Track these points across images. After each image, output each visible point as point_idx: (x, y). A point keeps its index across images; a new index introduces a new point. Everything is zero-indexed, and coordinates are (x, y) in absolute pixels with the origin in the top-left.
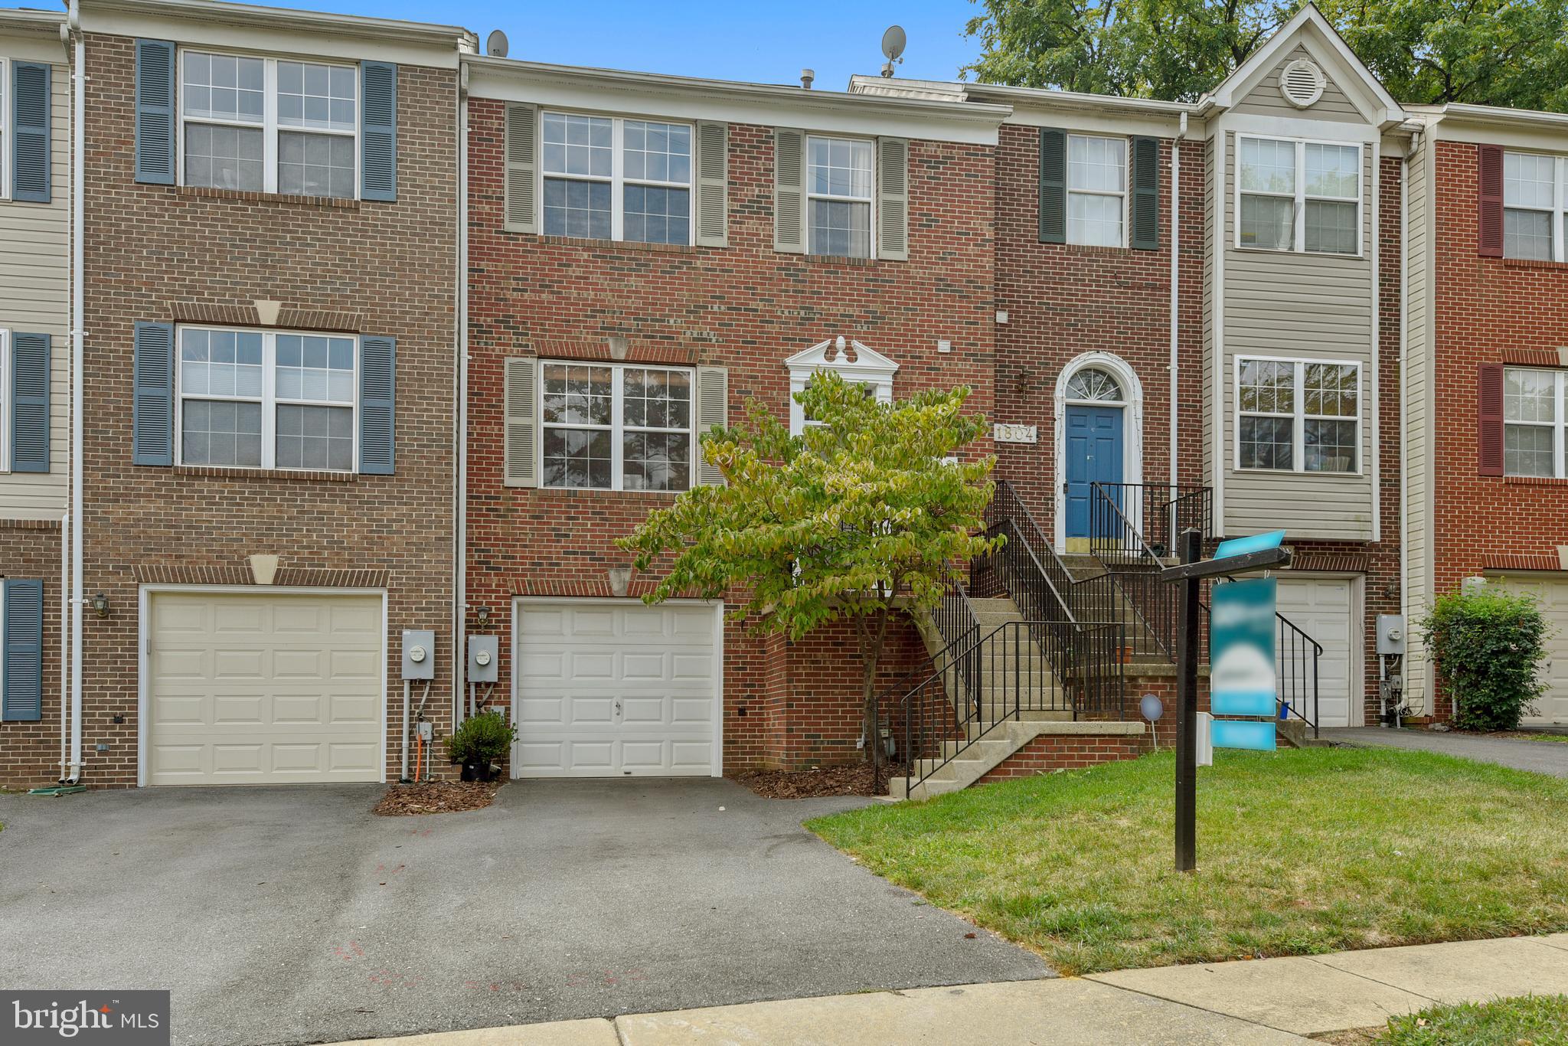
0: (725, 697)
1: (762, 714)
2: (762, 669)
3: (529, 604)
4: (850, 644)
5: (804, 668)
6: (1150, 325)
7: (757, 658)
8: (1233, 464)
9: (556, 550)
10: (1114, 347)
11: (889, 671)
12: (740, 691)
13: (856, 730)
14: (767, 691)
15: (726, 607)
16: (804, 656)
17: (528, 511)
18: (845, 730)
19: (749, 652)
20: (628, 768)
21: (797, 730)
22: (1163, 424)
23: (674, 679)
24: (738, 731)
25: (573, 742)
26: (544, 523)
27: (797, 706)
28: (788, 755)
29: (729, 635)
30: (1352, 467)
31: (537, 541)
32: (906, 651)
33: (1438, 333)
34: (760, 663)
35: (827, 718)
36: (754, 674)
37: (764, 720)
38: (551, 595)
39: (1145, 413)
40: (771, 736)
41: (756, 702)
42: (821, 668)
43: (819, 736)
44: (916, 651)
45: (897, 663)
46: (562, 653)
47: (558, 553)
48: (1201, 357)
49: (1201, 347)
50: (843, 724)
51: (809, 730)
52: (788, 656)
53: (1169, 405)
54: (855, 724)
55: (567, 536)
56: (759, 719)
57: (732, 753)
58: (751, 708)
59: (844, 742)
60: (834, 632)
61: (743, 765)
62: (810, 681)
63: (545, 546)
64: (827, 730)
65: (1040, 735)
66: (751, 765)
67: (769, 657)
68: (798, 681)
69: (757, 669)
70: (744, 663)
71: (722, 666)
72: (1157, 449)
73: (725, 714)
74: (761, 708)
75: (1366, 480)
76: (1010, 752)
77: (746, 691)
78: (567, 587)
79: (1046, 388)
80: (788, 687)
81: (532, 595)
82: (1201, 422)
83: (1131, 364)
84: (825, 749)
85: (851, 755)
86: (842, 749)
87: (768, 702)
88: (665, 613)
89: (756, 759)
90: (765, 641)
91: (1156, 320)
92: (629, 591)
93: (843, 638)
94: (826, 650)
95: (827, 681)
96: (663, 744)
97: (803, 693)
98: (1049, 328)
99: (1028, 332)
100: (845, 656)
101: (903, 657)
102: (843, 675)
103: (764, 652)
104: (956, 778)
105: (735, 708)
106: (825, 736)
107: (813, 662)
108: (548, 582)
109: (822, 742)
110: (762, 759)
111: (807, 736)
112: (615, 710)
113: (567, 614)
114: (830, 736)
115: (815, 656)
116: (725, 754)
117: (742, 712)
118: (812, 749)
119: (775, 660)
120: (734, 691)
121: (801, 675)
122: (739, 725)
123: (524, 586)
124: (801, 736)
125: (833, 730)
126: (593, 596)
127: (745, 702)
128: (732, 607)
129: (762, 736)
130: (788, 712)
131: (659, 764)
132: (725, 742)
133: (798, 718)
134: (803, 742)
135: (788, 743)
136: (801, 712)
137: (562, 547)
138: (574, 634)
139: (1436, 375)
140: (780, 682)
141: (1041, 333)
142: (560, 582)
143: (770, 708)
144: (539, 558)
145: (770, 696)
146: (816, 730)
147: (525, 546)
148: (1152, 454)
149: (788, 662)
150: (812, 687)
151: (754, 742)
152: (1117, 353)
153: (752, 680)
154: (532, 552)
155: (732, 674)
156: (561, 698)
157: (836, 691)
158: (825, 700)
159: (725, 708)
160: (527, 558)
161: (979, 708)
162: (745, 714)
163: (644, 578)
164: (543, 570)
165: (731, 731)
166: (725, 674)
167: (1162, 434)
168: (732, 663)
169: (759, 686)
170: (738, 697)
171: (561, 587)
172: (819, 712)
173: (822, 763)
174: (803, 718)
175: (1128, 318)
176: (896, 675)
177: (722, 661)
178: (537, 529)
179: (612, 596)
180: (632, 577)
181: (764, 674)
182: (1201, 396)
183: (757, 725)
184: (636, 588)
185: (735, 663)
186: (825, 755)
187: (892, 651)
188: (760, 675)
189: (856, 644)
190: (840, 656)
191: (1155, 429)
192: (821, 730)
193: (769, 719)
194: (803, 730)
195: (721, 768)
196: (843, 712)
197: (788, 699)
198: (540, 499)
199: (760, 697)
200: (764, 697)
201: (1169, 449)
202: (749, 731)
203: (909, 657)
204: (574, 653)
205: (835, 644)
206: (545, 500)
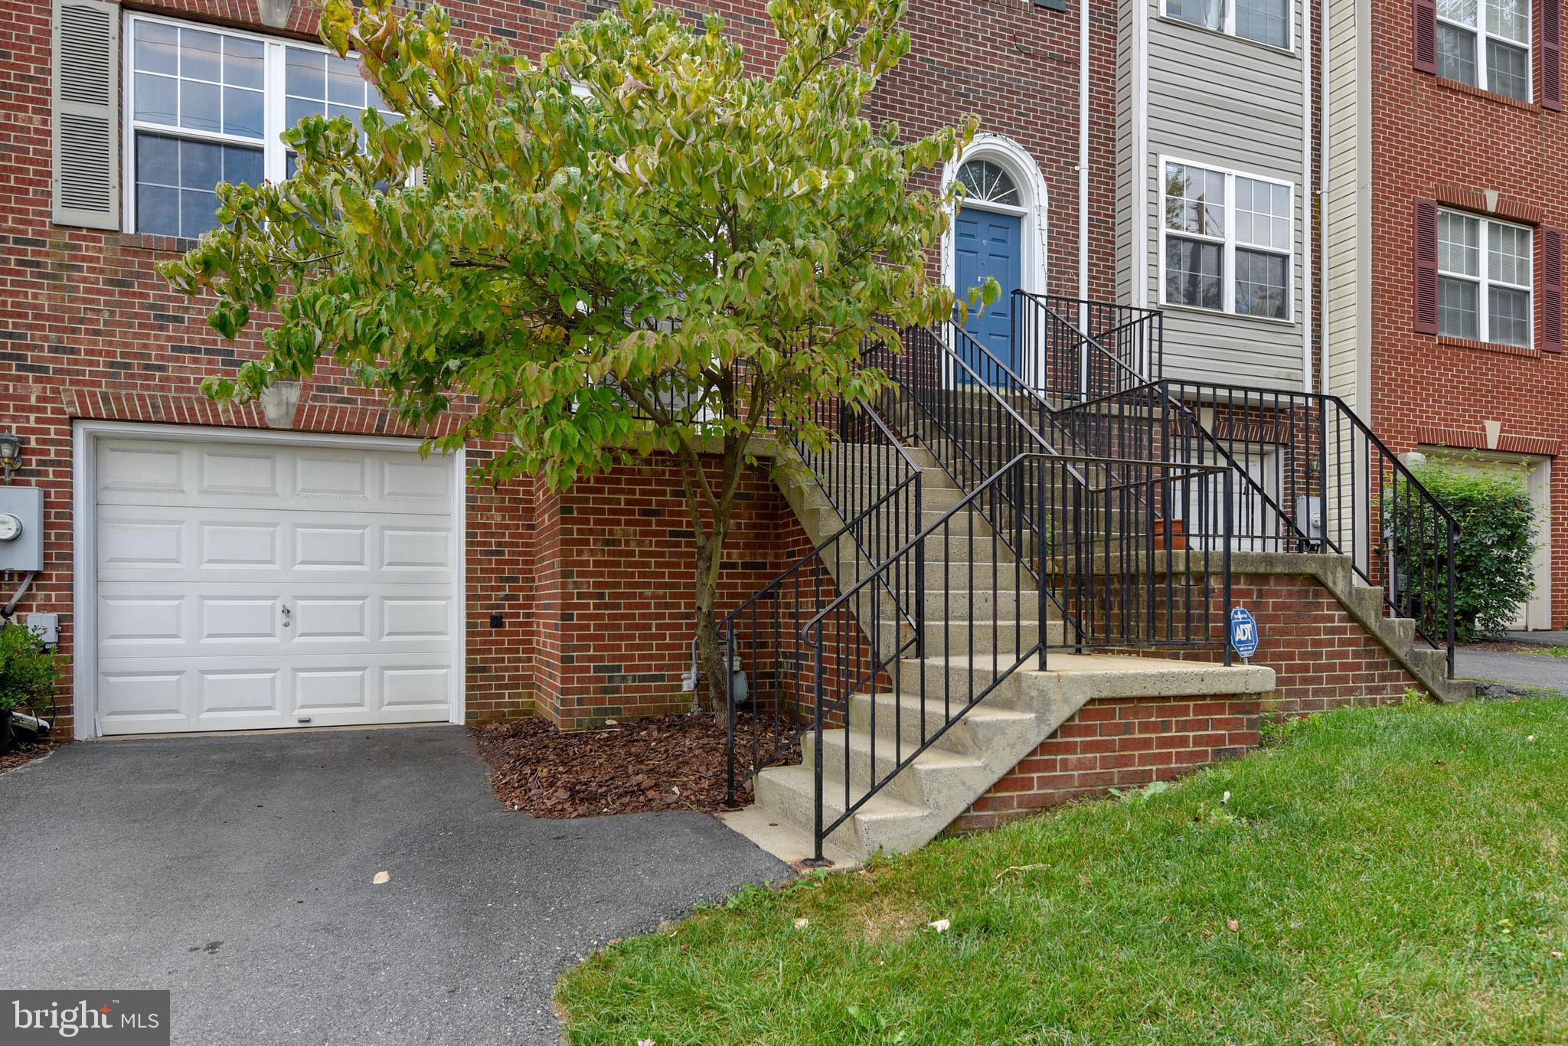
0: (468, 598)
1: (530, 624)
2: (530, 554)
3: (117, 438)
4: (672, 513)
5: (592, 552)
6: (1056, 109)
7: (521, 536)
8: (1157, 296)
9: (157, 343)
10: (1013, 133)
11: (735, 559)
12: (492, 589)
13: (680, 657)
14: (538, 588)
15: (468, 453)
16: (591, 532)
17: (102, 271)
18: (662, 657)
19: (507, 527)
20: (305, 713)
21: (580, 659)
22: (1071, 241)
23: (385, 569)
24: (490, 651)
25: (204, 672)
26: (134, 295)
27: (580, 617)
28: (563, 702)
29: (475, 499)
30: (1281, 312)
31: (120, 324)
32: (762, 526)
33: (1375, 155)
34: (527, 545)
35: (632, 637)
36: (517, 562)
37: (532, 633)
38: (147, 421)
39: (1050, 225)
40: (541, 662)
41: (520, 607)
42: (621, 553)
43: (619, 669)
44: (776, 527)
45: (747, 546)
46: (181, 522)
47: (162, 348)
48: (1114, 159)
49: (1114, 146)
50: (659, 647)
51: (601, 658)
52: (564, 531)
53: (1078, 217)
54: (680, 647)
55: (178, 320)
56: (525, 633)
57: (480, 688)
58: (513, 616)
59: (662, 678)
60: (642, 492)
61: (498, 705)
62: (602, 574)
63: (136, 336)
64: (632, 658)
65: (1092, 701)
66: (513, 704)
67: (539, 534)
68: (581, 574)
69: (520, 554)
70: (499, 544)
71: (463, 548)
72: (1064, 273)
73: (468, 625)
74: (527, 616)
75: (1297, 330)
76: (1035, 739)
77: (503, 589)
78: (179, 409)
79: (930, 177)
80: (564, 586)
81: (111, 419)
82: (1113, 243)
83: (1035, 157)
84: (628, 689)
85: (672, 699)
86: (658, 689)
87: (537, 606)
88: (368, 461)
89: (519, 695)
90: (533, 509)
91: (1062, 104)
92: (297, 421)
93: (659, 503)
94: (629, 523)
95: (632, 575)
96: (367, 672)
97: (590, 596)
98: (933, 95)
99: (907, 96)
100: (662, 533)
101: (757, 536)
102: (658, 565)
103: (532, 527)
104: (924, 803)
105: (484, 616)
106: (628, 669)
107: (607, 543)
108: (141, 398)
109: (624, 678)
110: (530, 695)
111: (597, 669)
112: (281, 618)
113: (189, 459)
114: (637, 668)
115: (611, 532)
116: (468, 688)
117: (497, 622)
118: (606, 691)
119: (546, 539)
120: (483, 589)
121: (586, 563)
122: (492, 642)
123: (95, 404)
124: (587, 669)
125: (642, 658)
126: (229, 426)
127: (502, 607)
128: (478, 454)
129: (530, 660)
130: (564, 628)
131: (360, 705)
132: (469, 670)
133: (581, 638)
134: (591, 680)
135: (564, 680)
136: (587, 628)
137: (169, 339)
138: (204, 492)
139: (1373, 207)
140: (552, 576)
141: (924, 100)
142: (165, 399)
143: (539, 616)
144: (124, 355)
145: (540, 597)
146: (613, 658)
147: (97, 332)
148: (1058, 279)
149: (564, 542)
150: (606, 585)
151: (517, 669)
152: (1017, 140)
153: (512, 571)
154: (110, 343)
155: (480, 562)
156: (181, 598)
157: (648, 592)
158: (628, 606)
159: (469, 616)
160: (100, 353)
161: (920, 630)
162: (501, 625)
163: (324, 399)
164: (132, 376)
165: (479, 652)
166: (468, 562)
167: (1069, 254)
168: (479, 544)
169: (525, 580)
170: (489, 597)
171: (168, 408)
172: (619, 627)
173: (625, 714)
174: (590, 637)
175: (1030, 96)
176: (745, 566)
177: (463, 539)
178: (119, 304)
179: (266, 428)
180: (303, 397)
181: (533, 563)
182: (1113, 210)
183: (520, 642)
184: (310, 416)
185: (485, 544)
186: (628, 700)
187: (739, 526)
188: (525, 562)
189: (681, 514)
190: (654, 534)
191: (1062, 246)
192: (622, 658)
193: (539, 633)
194: (591, 659)
195: (463, 710)
196: (659, 627)
197: (564, 606)
198: (126, 250)
199: (526, 598)
200: (533, 598)
201: (1078, 275)
202: (509, 651)
203: (765, 536)
204: (204, 523)
205: (644, 513)
206: (136, 254)
